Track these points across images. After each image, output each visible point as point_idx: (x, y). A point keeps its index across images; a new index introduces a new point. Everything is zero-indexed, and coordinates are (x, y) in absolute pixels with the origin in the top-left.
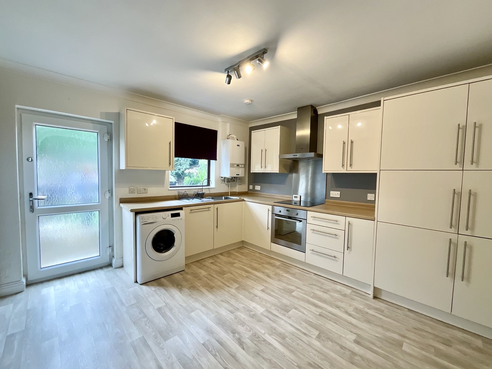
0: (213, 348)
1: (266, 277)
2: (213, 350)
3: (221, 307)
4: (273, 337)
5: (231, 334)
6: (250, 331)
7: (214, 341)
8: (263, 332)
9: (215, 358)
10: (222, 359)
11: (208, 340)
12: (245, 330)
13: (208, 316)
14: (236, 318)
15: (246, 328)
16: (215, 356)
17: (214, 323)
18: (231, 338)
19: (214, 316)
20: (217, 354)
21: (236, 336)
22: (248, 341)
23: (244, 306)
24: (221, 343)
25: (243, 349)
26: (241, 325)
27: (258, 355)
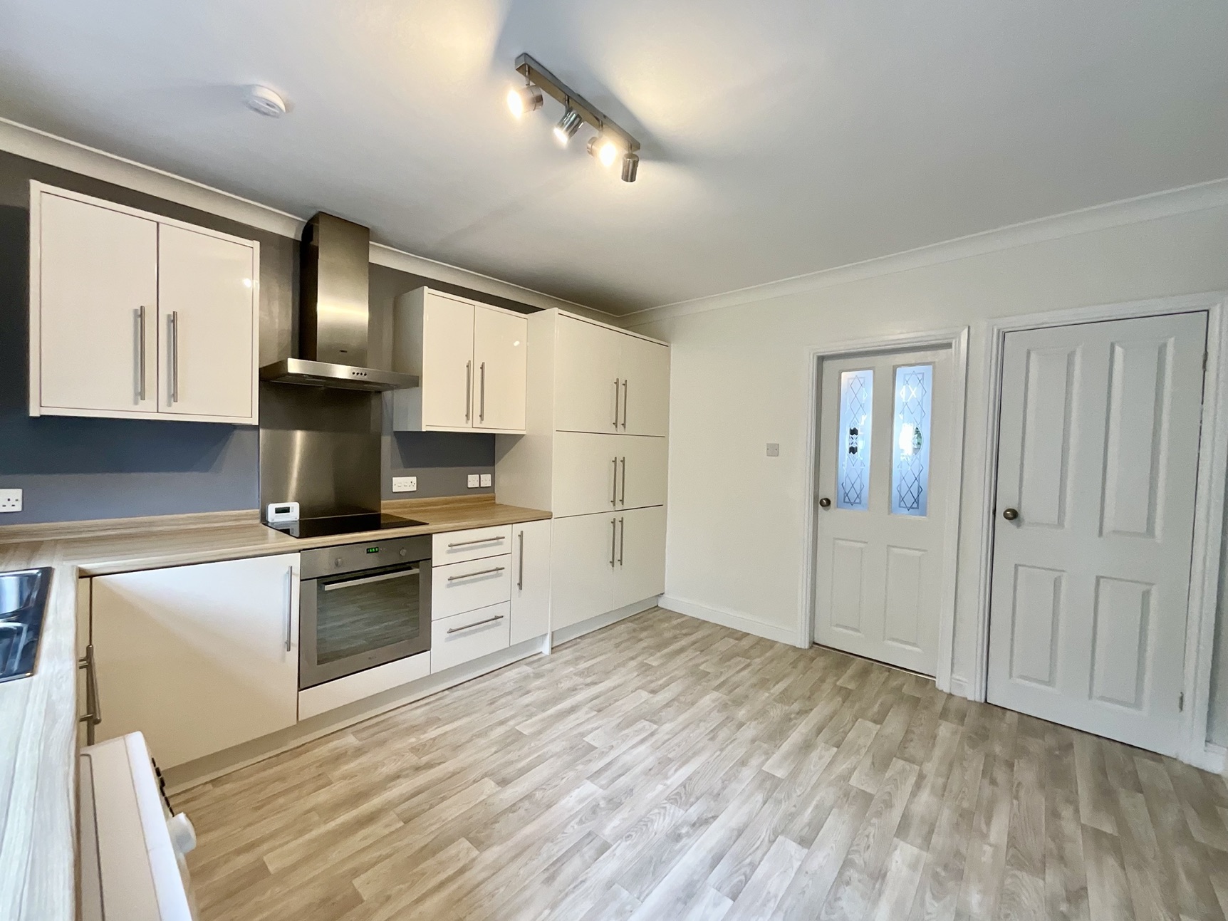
0: (737, 871)
1: (429, 772)
2: (743, 870)
3: (584, 878)
4: (670, 773)
5: (684, 841)
6: (665, 807)
7: (714, 877)
8: (660, 787)
9: (759, 864)
10: (754, 851)
11: (719, 889)
12: (662, 818)
13: (628, 908)
14: (628, 837)
15: (658, 815)
16: (754, 867)
17: (655, 887)
18: (697, 840)
19: (626, 892)
20: (748, 861)
21: (688, 832)
22: (694, 812)
23: (577, 820)
24: (716, 860)
25: (715, 818)
26: (649, 824)
27: (721, 796)
